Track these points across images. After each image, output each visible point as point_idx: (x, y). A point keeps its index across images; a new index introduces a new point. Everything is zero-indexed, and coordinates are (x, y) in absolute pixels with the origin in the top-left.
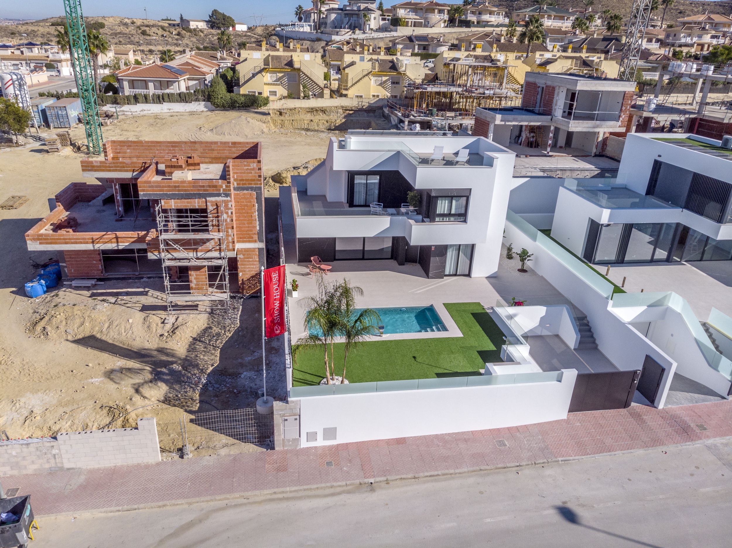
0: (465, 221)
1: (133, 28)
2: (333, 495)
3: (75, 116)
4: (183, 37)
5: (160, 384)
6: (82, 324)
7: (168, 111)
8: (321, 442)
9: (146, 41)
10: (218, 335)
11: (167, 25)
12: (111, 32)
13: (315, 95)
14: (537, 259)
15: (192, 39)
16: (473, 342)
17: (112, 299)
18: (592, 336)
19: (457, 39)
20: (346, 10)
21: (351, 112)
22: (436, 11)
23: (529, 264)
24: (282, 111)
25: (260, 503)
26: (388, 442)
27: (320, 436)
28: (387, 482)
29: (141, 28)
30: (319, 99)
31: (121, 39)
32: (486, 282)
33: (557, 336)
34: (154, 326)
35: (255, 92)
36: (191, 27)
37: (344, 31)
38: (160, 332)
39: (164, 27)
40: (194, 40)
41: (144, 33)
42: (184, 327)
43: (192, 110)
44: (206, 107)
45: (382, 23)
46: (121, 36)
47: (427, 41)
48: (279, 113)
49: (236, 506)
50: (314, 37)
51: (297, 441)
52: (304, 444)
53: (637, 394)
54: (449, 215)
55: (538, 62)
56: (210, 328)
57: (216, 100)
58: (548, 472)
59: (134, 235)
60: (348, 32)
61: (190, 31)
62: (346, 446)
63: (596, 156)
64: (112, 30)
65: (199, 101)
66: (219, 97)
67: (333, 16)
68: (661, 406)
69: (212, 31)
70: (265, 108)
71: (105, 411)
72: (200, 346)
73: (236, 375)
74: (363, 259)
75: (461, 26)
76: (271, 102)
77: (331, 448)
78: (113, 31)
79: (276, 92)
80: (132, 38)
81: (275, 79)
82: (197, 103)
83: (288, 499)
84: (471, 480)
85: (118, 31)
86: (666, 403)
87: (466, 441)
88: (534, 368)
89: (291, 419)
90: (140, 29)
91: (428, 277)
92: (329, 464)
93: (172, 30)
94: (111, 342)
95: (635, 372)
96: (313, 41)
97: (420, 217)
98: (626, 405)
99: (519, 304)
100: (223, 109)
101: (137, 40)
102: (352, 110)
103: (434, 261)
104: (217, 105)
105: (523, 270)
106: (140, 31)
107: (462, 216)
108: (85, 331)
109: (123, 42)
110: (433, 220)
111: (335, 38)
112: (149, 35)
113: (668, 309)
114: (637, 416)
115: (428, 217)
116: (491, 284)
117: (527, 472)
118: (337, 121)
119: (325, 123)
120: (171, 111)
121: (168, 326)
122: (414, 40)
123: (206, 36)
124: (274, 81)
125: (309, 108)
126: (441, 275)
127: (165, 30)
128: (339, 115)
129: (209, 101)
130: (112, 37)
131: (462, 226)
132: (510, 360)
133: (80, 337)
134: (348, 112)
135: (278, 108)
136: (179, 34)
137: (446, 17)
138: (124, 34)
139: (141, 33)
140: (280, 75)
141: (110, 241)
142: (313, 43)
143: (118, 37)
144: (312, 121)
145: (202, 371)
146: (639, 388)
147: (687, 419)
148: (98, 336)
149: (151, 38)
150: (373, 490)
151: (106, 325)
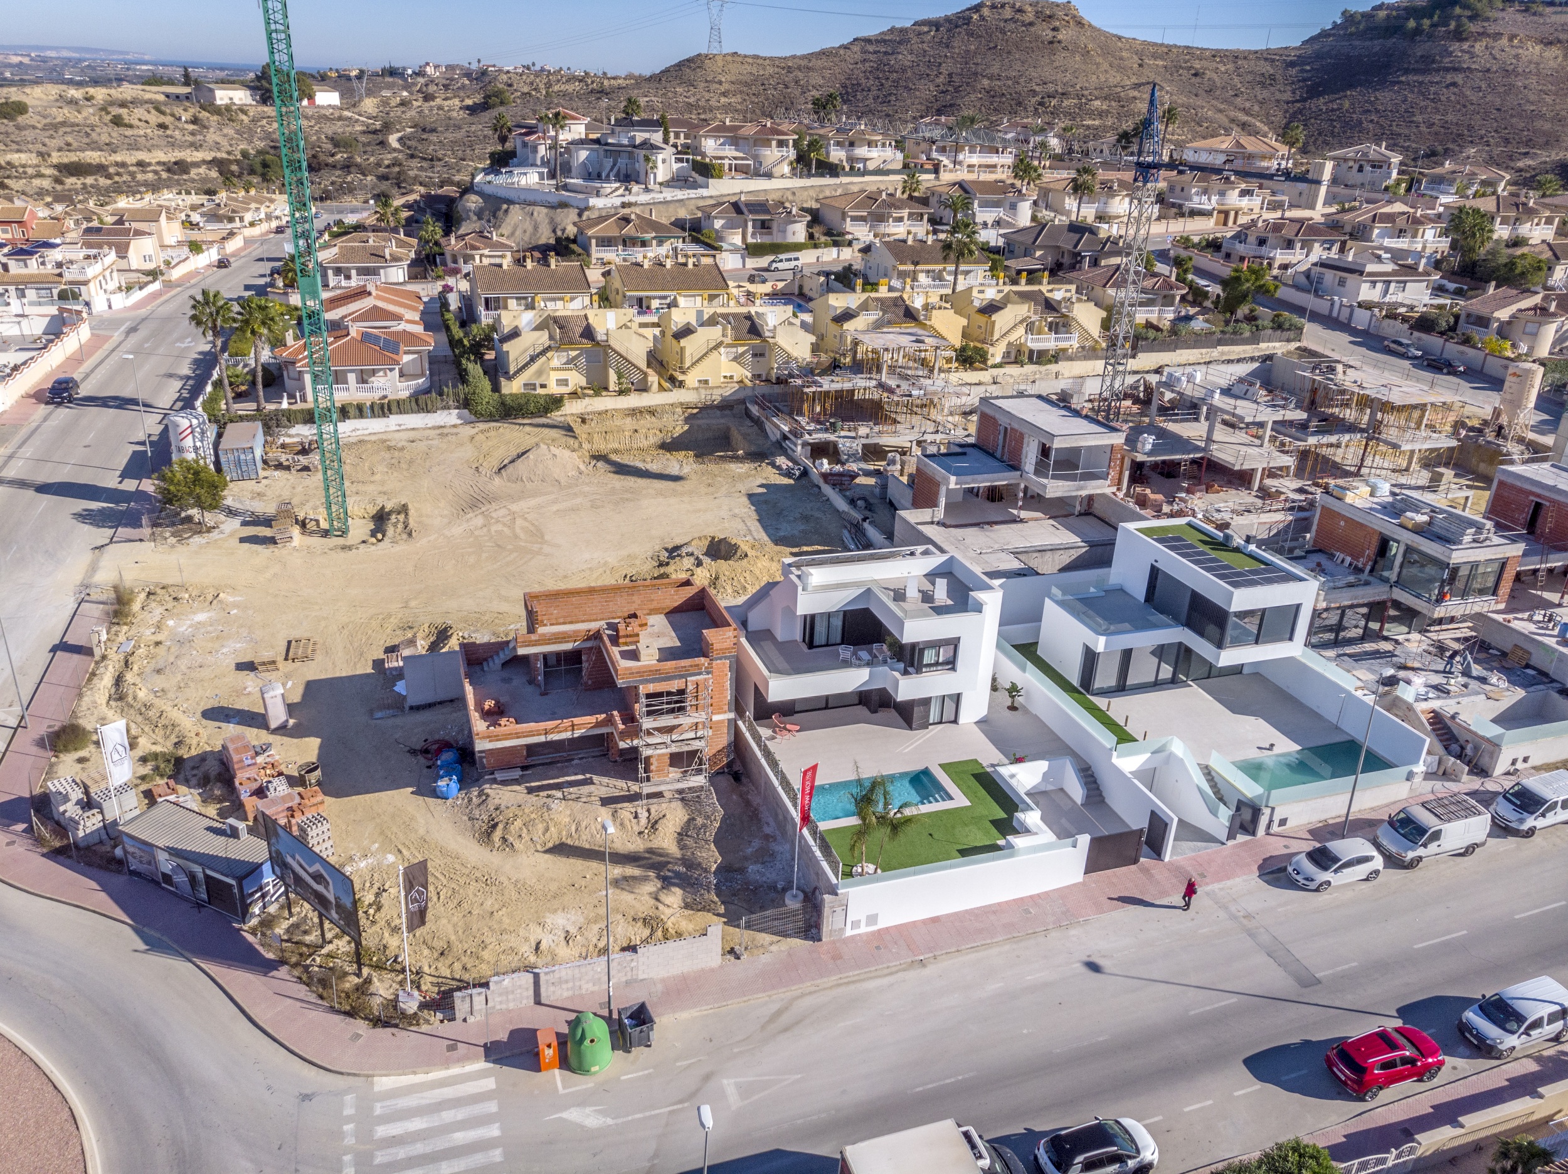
0: (953, 669)
1: (91, 110)
2: (891, 974)
4: (205, 127)
5: (674, 889)
6: (547, 829)
7: (398, 427)
8: (864, 929)
9: (127, 141)
10: (704, 826)
11: (162, 98)
12: (44, 121)
13: (635, 387)
14: (1027, 692)
15: (225, 131)
16: (981, 810)
17: (559, 794)
18: (1098, 788)
19: (817, 200)
20: (607, 144)
21: (696, 411)
22: (774, 143)
23: (1020, 700)
24: (586, 416)
25: (831, 988)
26: (924, 922)
27: (863, 924)
28: (935, 957)
29: (110, 109)
31: (69, 139)
32: (976, 729)
33: (1062, 790)
34: (627, 822)
35: (535, 386)
36: (218, 102)
37: (608, 187)
38: (637, 829)
39: (159, 102)
40: (229, 131)
41: (117, 121)
42: (664, 821)
43: (437, 424)
44: (460, 417)
45: (676, 166)
46: (68, 129)
47: (767, 212)
48: (580, 420)
49: (810, 993)
50: (553, 199)
51: (842, 930)
52: (849, 932)
53: (1145, 848)
54: (937, 664)
55: (977, 304)
56: (694, 819)
57: (476, 406)
58: (1073, 932)
59: (591, 719)
60: (617, 189)
61: (217, 111)
62: (887, 930)
63: (1081, 514)
64: (45, 117)
65: (448, 409)
66: (482, 401)
67: (583, 155)
68: (1167, 859)
69: (266, 109)
70: (561, 414)
71: (640, 924)
72: (689, 842)
73: (742, 870)
74: (826, 708)
75: (822, 175)
76: (567, 404)
77: (873, 933)
78: (48, 121)
79: (566, 380)
80: (94, 135)
81: (566, 360)
82: (443, 412)
83: (854, 982)
84: (1007, 947)
85: (59, 119)
86: (1172, 854)
87: (994, 912)
88: (1047, 836)
89: (839, 910)
90: (108, 113)
91: (911, 728)
92: (878, 948)
93: (179, 111)
94: (587, 846)
95: (1141, 830)
96: (553, 207)
97: (902, 665)
98: (1135, 861)
99: (1019, 760)
100: (490, 419)
101: (105, 138)
102: (696, 408)
103: (917, 711)
104: (477, 413)
105: (1013, 708)
106: (109, 117)
107: (951, 664)
108: (553, 838)
109: (75, 145)
110: (919, 671)
111: (593, 201)
112: (131, 126)
113: (1171, 754)
114: (1146, 871)
115: (912, 665)
116: (983, 731)
117: (1054, 934)
119: (656, 432)
120: (403, 427)
121: (643, 821)
122: (745, 210)
123: (254, 121)
124: (565, 364)
125: (629, 410)
126: (925, 725)
127: (163, 113)
128: (677, 418)
129: (466, 409)
130: (48, 133)
131: (952, 674)
132: (1027, 831)
133: (550, 845)
134: (690, 411)
135: (579, 412)
136: (195, 121)
137: (792, 154)
138: (73, 125)
139: (112, 121)
141: (566, 730)
142: (552, 212)
143: (61, 132)
145: (706, 871)
146: (1148, 843)
147: (1189, 868)
148: (569, 842)
149: (135, 132)
150: (924, 966)
151: (573, 828)
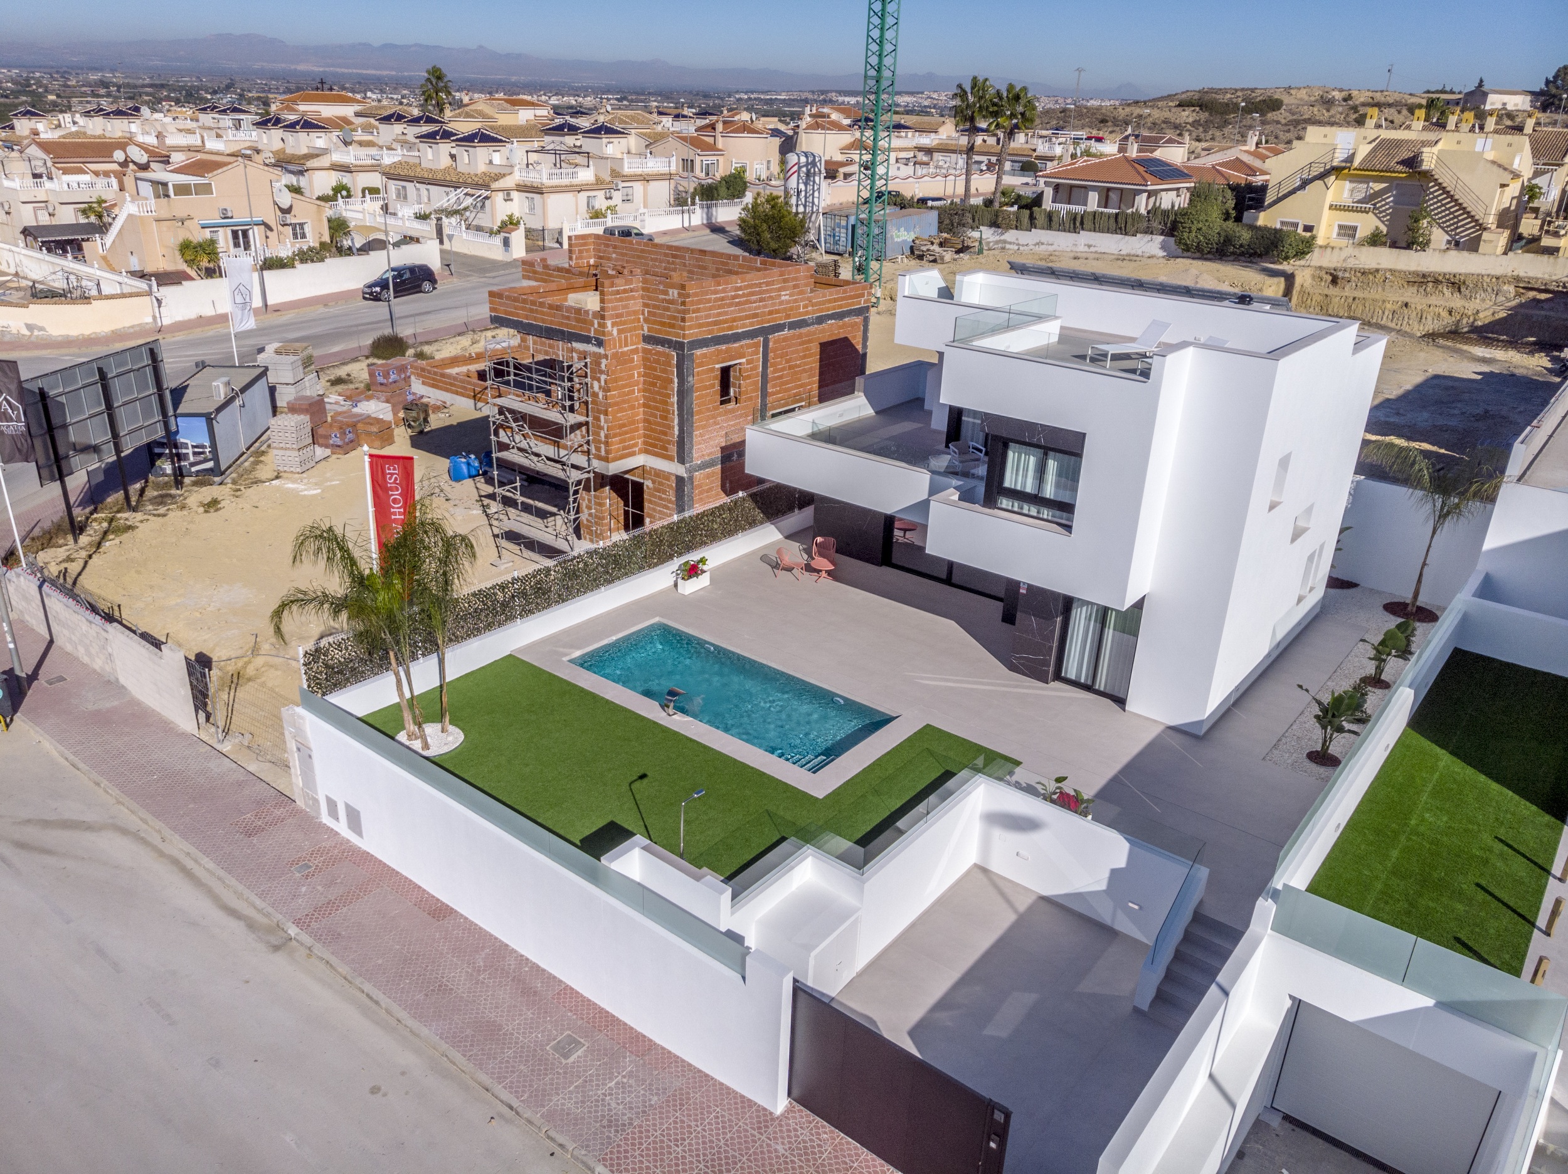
3: (905, 241)
7: (1086, 249)
13: (1457, 244)
21: (1543, 296)
24: (1340, 274)
26: (428, 900)
27: (342, 816)
28: (312, 955)
30: (1465, 254)
35: (1296, 225)
43: (1133, 252)
44: (1163, 247)
48: (1330, 278)
51: (317, 804)
52: (323, 814)
54: (1036, 499)
57: (1186, 235)
65: (1152, 233)
66: (1194, 228)
70: (1298, 263)
76: (1317, 251)
79: (1355, 229)
81: (1360, 196)
82: (1148, 237)
89: (304, 751)
92: (304, 868)
99: (1066, 801)
100: (1198, 255)
102: (1546, 291)
103: (1024, 624)
104: (1186, 244)
107: (1062, 511)
117: (509, 1131)
118: (1481, 315)
119: (1444, 314)
120: (1092, 249)
124: (1359, 202)
125: (1416, 273)
128: (1501, 299)
129: (1173, 236)
134: (1532, 294)
135: (1332, 265)
140: (1378, 187)
144: (1406, 305)
